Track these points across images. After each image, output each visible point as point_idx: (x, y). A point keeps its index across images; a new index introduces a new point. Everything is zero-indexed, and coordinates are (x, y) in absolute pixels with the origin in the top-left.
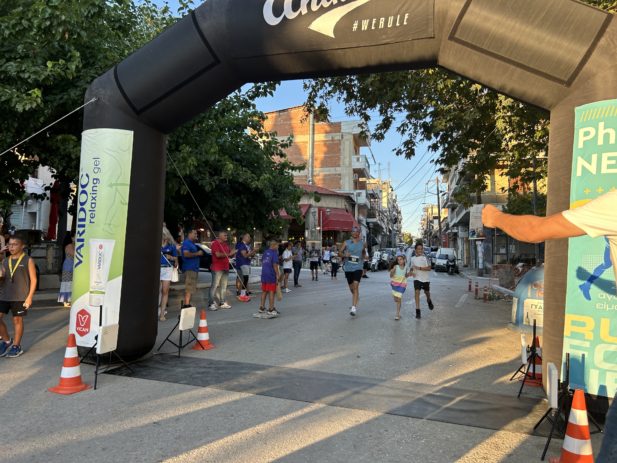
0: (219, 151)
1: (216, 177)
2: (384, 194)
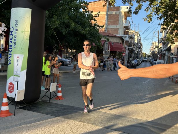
0: (69, 18)
1: (67, 29)
2: (136, 37)
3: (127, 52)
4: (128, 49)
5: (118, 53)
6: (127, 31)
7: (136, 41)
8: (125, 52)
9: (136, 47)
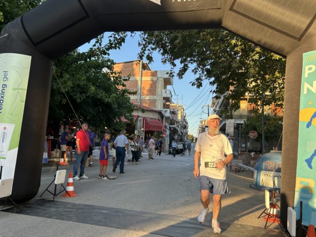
0: (87, 79)
1: (84, 95)
3: (168, 132)
4: (170, 128)
5: (156, 133)
6: (167, 103)
7: (179, 118)
8: (166, 132)
9: (180, 126)
